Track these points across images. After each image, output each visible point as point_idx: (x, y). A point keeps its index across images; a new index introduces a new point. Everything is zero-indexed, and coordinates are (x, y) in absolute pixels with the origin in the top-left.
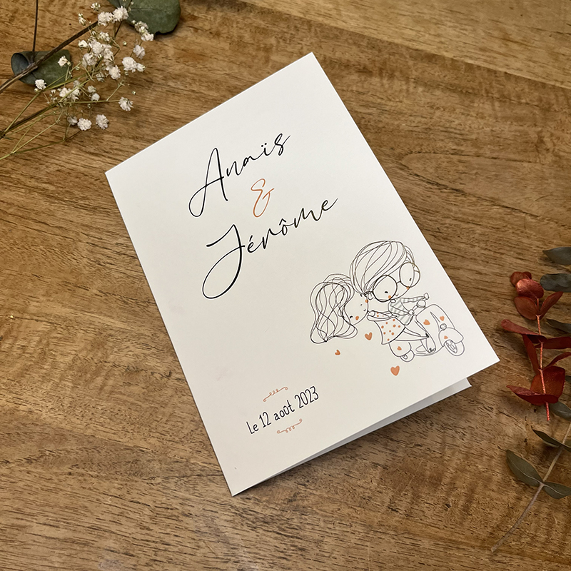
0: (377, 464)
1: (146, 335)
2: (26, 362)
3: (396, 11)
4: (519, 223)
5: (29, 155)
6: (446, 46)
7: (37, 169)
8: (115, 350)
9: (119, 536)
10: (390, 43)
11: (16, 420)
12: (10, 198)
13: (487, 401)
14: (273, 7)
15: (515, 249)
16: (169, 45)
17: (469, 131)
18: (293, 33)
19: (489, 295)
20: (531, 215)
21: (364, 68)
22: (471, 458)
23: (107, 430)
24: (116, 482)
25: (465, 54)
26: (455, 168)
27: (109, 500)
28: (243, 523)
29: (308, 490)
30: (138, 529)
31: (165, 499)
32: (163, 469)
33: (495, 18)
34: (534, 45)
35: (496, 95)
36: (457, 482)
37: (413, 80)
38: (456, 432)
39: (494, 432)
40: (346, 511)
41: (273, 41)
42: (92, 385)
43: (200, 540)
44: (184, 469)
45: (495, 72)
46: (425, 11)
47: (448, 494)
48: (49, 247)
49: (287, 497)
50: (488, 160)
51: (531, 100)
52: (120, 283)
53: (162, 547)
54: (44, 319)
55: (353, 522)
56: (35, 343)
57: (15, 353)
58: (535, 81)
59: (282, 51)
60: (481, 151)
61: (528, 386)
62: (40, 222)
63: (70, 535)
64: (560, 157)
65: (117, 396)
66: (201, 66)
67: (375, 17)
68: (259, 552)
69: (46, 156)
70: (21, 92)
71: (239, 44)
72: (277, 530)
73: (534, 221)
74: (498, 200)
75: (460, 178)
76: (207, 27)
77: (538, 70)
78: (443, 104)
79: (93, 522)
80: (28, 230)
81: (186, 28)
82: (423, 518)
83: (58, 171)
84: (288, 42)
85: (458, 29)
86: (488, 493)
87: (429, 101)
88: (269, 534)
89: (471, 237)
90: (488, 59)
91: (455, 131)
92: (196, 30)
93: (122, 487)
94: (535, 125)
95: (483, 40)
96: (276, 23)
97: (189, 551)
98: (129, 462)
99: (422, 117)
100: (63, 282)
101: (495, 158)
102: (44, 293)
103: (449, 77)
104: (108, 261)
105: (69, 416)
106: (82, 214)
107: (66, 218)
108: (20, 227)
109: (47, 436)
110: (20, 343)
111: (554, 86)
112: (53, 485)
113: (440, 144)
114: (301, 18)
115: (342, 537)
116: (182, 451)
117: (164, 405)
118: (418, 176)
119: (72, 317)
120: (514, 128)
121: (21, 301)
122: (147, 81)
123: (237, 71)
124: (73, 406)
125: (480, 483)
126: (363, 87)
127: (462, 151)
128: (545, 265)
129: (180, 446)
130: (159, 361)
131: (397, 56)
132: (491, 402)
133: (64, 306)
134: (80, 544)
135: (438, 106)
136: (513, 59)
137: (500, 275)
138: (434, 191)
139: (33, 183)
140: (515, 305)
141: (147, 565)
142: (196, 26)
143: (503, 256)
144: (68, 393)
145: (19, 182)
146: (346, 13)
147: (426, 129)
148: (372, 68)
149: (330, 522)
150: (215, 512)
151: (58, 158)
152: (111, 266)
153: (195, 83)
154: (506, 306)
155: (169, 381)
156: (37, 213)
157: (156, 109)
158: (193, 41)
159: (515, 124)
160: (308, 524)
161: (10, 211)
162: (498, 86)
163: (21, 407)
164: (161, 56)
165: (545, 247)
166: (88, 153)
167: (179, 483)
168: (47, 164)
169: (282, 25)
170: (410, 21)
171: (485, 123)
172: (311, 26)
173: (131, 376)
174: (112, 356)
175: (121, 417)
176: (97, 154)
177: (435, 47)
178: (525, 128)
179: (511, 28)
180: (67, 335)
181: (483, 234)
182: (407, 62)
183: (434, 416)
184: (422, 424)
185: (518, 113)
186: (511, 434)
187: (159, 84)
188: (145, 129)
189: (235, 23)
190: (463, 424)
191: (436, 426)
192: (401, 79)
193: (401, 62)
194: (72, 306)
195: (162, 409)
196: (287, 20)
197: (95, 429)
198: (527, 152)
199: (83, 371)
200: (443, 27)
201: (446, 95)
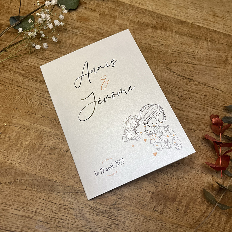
0: (150, 191)
1: (59, 134)
2: (10, 143)
3: (169, 2)
4: (215, 94)
5: (16, 59)
6: (189, 18)
7: (18, 64)
8: (46, 140)
9: (44, 216)
10: (166, 16)
11: (5, 167)
12: (7, 76)
13: (197, 167)
15: (213, 105)
16: (74, 14)
17: (197, 54)
18: (126, 10)
19: (201, 123)
20: (221, 91)
21: (154, 26)
22: (188, 191)
23: (41, 172)
24: (44, 193)
25: (197, 21)
26: (190, 70)
27: (40, 201)
28: (94, 213)
29: (121, 201)
30: (52, 213)
31: (63, 201)
32: (63, 189)
33: (211, 7)
34: (227, 19)
35: (209, 39)
36: (182, 201)
37: (175, 32)
38: (183, 180)
39: (199, 181)
40: (136, 210)
41: (117, 14)
42: (36, 154)
43: (76, 219)
44: (71, 190)
45: (209, 29)
46: (182, 3)
47: (178, 205)
48: (22, 97)
49: (112, 203)
50: (204, 67)
51: (224, 42)
52: (49, 112)
53: (61, 221)
54: (18, 126)
55: (138, 215)
56: (14, 136)
57: (6, 140)
58: (226, 34)
59: (121, 18)
60: (201, 63)
61: (214, 163)
62: (18, 86)
63: (24, 214)
65: (46, 159)
66: (87, 24)
67: (160, 5)
68: (100, 225)
69: (22, 59)
70: (13, 32)
71: (103, 15)
72: (107, 216)
73: (221, 93)
74: (207, 84)
75: (191, 74)
76: (90, 7)
77: (228, 29)
78: (187, 42)
79: (34, 209)
80: (14, 89)
81: (82, 7)
82: (167, 214)
83: (27, 65)
84: (123, 14)
85: (195, 11)
86: (195, 206)
87: (181, 41)
88: (104, 218)
89: (195, 99)
90: (207, 24)
91: (191, 54)
92: (86, 8)
93: (46, 195)
94: (225, 53)
95: (205, 16)
96: (119, 6)
97: (72, 223)
98: (49, 186)
99: (177, 48)
100: (27, 111)
101: (207, 66)
102: (19, 115)
103: (190, 31)
104: (45, 103)
105: (26, 166)
106: (35, 84)
107: (29, 85)
108: (11, 88)
109: (17, 173)
110: (9, 135)
112: (19, 194)
113: (184, 59)
114: (130, 4)
115: (134, 221)
116: (71, 182)
117: (65, 163)
118: (174, 72)
119: (29, 126)
120: (216, 53)
121: (9, 118)
122: (65, 29)
123: (102, 26)
124: (28, 162)
125: (192, 201)
126: (153, 34)
127: (193, 63)
128: (225, 112)
129: (70, 180)
130: (63, 145)
131: (168, 22)
132: (199, 168)
133: (27, 121)
134: (28, 218)
135: (184, 43)
136: (217, 24)
137: (206, 115)
138: (181, 79)
139: (17, 70)
140: (211, 128)
141: (55, 228)
142: (86, 6)
143: (207, 108)
144: (27, 156)
145: (11, 69)
146: (148, 3)
147: (179, 53)
148: (158, 26)
149: (129, 214)
150: (83, 208)
151: (27, 60)
152: (46, 106)
153: (84, 31)
154: (207, 128)
155: (67, 154)
156: (18, 83)
157: (68, 41)
158: (84, 13)
159: (217, 52)
160: (120, 214)
161: (7, 81)
162: (210, 35)
163: (8, 162)
164: (71, 19)
165: (226, 104)
166: (39, 58)
167: (69, 195)
168: (23, 62)
169: (121, 7)
170: (175, 6)
171: (204, 51)
172: (133, 8)
173: (52, 151)
174: (45, 143)
175: (47, 167)
176: (43, 59)
177: (185, 18)
178: (221, 54)
179: (217, 11)
180: (27, 133)
181: (200, 98)
182: (173, 24)
183: (175, 173)
184: (169, 176)
185: (218, 47)
186: (206, 182)
187: (69, 31)
188: (63, 49)
189: (102, 6)
190: (186, 177)
191: (175, 177)
192: (169, 31)
193: (170, 24)
194: (30, 121)
195: (64, 165)
196: (123, 5)
197: (36, 172)
198: (220, 64)
199: (33, 148)
200: (188, 9)
201: (188, 39)
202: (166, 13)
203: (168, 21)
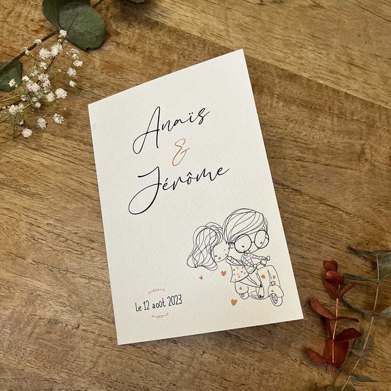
1: (63, 296)
3: (271, 34)
4: (337, 219)
6: (305, 67)
8: (42, 306)
10: (264, 63)
13: (294, 354)
14: (178, 26)
15: (331, 240)
16: (97, 58)
17: (312, 142)
18: (192, 50)
19: (307, 274)
20: (347, 213)
23: (33, 366)
25: (318, 75)
26: (297, 172)
33: (345, 45)
34: (371, 70)
35: (336, 112)
37: (276, 96)
38: (270, 376)
39: (295, 377)
41: (175, 57)
42: (24, 333)
45: (338, 92)
46: (294, 35)
50: (322, 166)
51: (360, 118)
52: (48, 255)
58: (366, 101)
60: (319, 159)
64: (374, 166)
65: (41, 341)
66: (120, 77)
67: (255, 39)
71: (150, 59)
73: (347, 217)
74: (325, 199)
75: (300, 180)
76: (126, 43)
77: (370, 92)
78: (296, 118)
81: (111, 43)
83: (8, 162)
84: (187, 58)
85: (315, 53)
87: (286, 114)
89: (301, 228)
90: (335, 80)
91: (302, 141)
92: (118, 44)
94: (361, 139)
95: (334, 64)
96: (179, 41)
99: (279, 128)
100: (8, 252)
101: (328, 165)
104: (41, 237)
105: (7, 355)
106: (24, 199)
107: (12, 201)
111: (380, 106)
113: (289, 151)
114: (199, 37)
116: (82, 383)
117: (73, 349)
119: (12, 280)
120: (345, 140)
122: (78, 88)
124: (10, 347)
127: (305, 158)
128: (350, 253)
129: (82, 380)
130: (71, 316)
131: (267, 75)
132: (297, 356)
133: (7, 271)
135: (292, 119)
136: (352, 81)
137: (317, 260)
138: (280, 190)
140: (324, 285)
142: (118, 41)
143: (321, 245)
144: (7, 337)
146: (234, 35)
147: (281, 138)
151: (8, 151)
152: (43, 242)
154: (317, 284)
155: (78, 331)
158: (115, 54)
159: (346, 137)
162: (339, 104)
165: (353, 239)
166: (30, 148)
169: (183, 43)
170: (281, 43)
171: (324, 136)
172: (205, 44)
173: (52, 326)
174: (39, 311)
175: (43, 357)
176: (37, 150)
177: (297, 68)
178: (353, 141)
179: (356, 54)
180: (8, 294)
181: (310, 227)
182: (274, 80)
183: (257, 364)
184: (248, 369)
185: (350, 127)
186: (307, 379)
187: (87, 91)
188: (73, 130)
189: (148, 40)
190: (275, 370)
191: (256, 371)
192: (267, 94)
193: (270, 80)
194: (13, 271)
195: (72, 352)
196: (187, 38)
197: (24, 365)
198: (351, 161)
199: (18, 322)
200: (305, 50)
201: (300, 110)
202: (264, 57)
203: (267, 73)
